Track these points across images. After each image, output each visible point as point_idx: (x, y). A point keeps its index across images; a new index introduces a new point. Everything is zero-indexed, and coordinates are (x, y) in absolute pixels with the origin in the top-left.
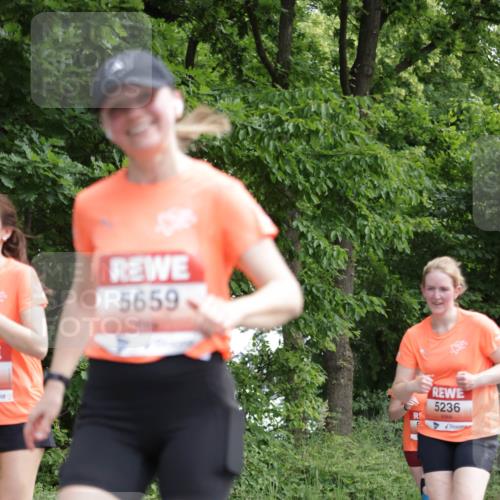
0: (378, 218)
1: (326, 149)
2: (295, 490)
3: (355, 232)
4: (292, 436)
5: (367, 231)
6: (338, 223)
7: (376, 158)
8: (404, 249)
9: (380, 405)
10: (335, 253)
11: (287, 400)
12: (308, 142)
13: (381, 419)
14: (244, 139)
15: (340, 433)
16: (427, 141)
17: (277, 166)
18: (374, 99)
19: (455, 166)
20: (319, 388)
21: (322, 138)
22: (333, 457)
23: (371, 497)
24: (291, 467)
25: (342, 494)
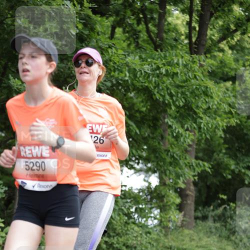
0: (207, 118)
1: (182, 82)
4: (163, 230)
5: (202, 126)
6: (188, 120)
7: (207, 87)
8: (221, 135)
9: (208, 214)
10: (187, 136)
11: (161, 211)
12: (172, 78)
14: (140, 77)
15: (188, 228)
17: (156, 90)
18: (207, 57)
20: (177, 205)
21: (180, 77)
22: (183, 240)
24: (162, 246)
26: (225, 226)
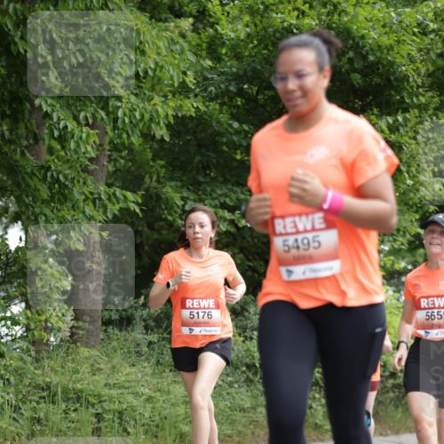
0: (133, 99)
2: (34, 409)
3: (107, 115)
4: (32, 348)
5: (120, 114)
6: (88, 103)
8: (162, 136)
9: (132, 315)
10: (84, 136)
11: (28, 307)
13: (133, 330)
15: (87, 345)
16: (194, 12)
17: (19, 33)
19: (224, 44)
22: (77, 372)
23: (120, 418)
24: (30, 383)
25: (87, 415)
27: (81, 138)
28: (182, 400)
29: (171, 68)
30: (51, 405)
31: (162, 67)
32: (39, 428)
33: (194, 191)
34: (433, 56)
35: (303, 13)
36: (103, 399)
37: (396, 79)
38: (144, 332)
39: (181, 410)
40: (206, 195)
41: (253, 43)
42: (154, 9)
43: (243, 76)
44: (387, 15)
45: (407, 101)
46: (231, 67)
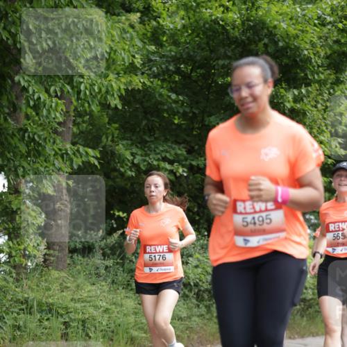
0: (93, 76)
2: (15, 319)
3: (72, 88)
4: (14, 271)
5: (82, 87)
6: (57, 80)
8: (116, 105)
9: (93, 245)
10: (53, 105)
11: (10, 239)
13: (93, 257)
15: (57, 269)
16: (141, 8)
19: (165, 32)
22: (49, 289)
23: (83, 325)
24: (12, 298)
25: (57, 323)
26: (123, 265)
27: (51, 106)
28: (132, 311)
29: (122, 52)
30: (28, 315)
31: (115, 51)
32: (19, 333)
33: (141, 148)
34: (330, 42)
35: (227, 9)
36: (69, 311)
37: (301, 60)
38: (102, 258)
39: (132, 319)
40: (151, 151)
41: (188, 32)
42: (109, 5)
43: (180, 58)
44: (293, 10)
45: (310, 77)
46: (170, 51)
